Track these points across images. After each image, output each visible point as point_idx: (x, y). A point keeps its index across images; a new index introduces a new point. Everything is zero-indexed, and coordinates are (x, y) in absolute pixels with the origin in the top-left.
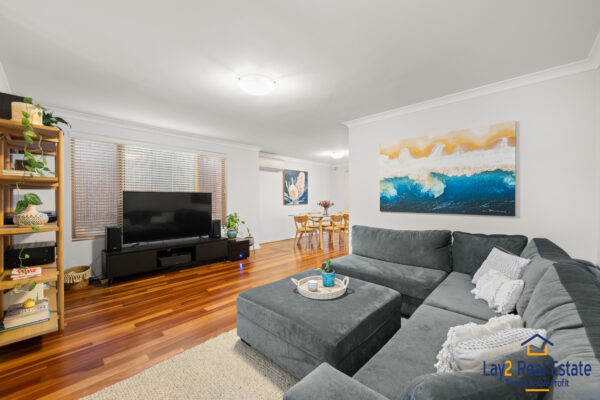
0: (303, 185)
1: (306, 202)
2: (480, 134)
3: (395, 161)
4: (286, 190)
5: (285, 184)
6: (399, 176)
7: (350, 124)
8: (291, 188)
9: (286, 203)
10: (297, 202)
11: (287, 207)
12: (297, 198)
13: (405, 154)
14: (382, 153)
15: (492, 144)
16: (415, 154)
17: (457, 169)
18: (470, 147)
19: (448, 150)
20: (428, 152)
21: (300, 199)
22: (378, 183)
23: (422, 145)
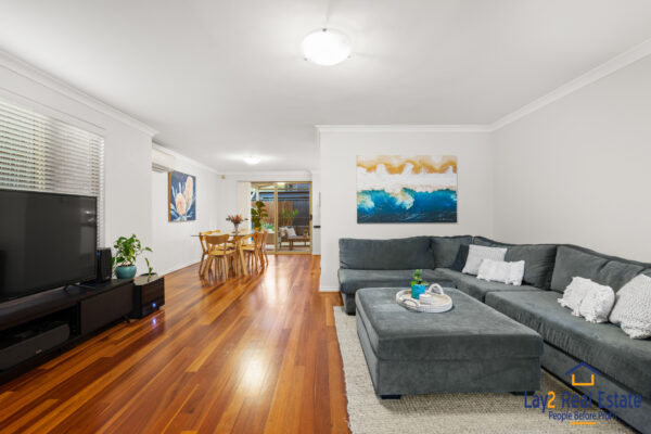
0: (191, 194)
1: (193, 218)
2: (437, 161)
3: (372, 175)
4: (172, 200)
5: (170, 192)
6: (376, 189)
7: (322, 129)
8: (179, 197)
9: (172, 218)
10: (185, 218)
11: (173, 224)
12: (185, 212)
13: (381, 169)
14: (359, 165)
15: (443, 170)
16: (391, 170)
17: (421, 186)
18: (431, 170)
19: (416, 170)
20: (400, 170)
21: (188, 213)
22: (355, 195)
23: (396, 163)
